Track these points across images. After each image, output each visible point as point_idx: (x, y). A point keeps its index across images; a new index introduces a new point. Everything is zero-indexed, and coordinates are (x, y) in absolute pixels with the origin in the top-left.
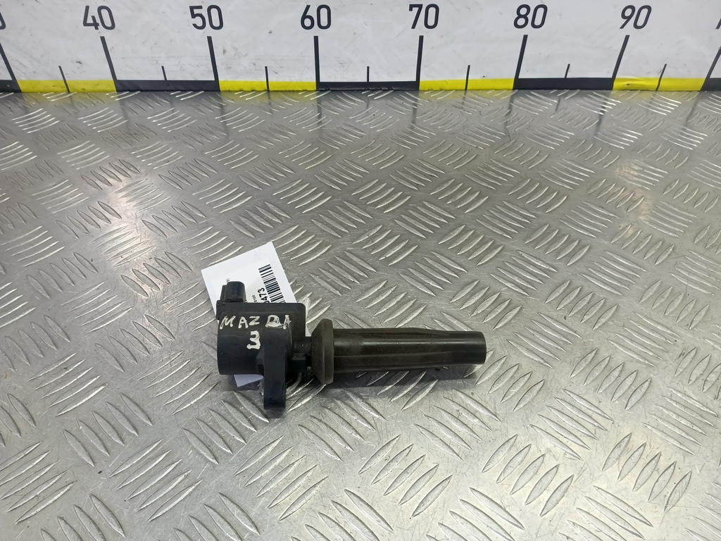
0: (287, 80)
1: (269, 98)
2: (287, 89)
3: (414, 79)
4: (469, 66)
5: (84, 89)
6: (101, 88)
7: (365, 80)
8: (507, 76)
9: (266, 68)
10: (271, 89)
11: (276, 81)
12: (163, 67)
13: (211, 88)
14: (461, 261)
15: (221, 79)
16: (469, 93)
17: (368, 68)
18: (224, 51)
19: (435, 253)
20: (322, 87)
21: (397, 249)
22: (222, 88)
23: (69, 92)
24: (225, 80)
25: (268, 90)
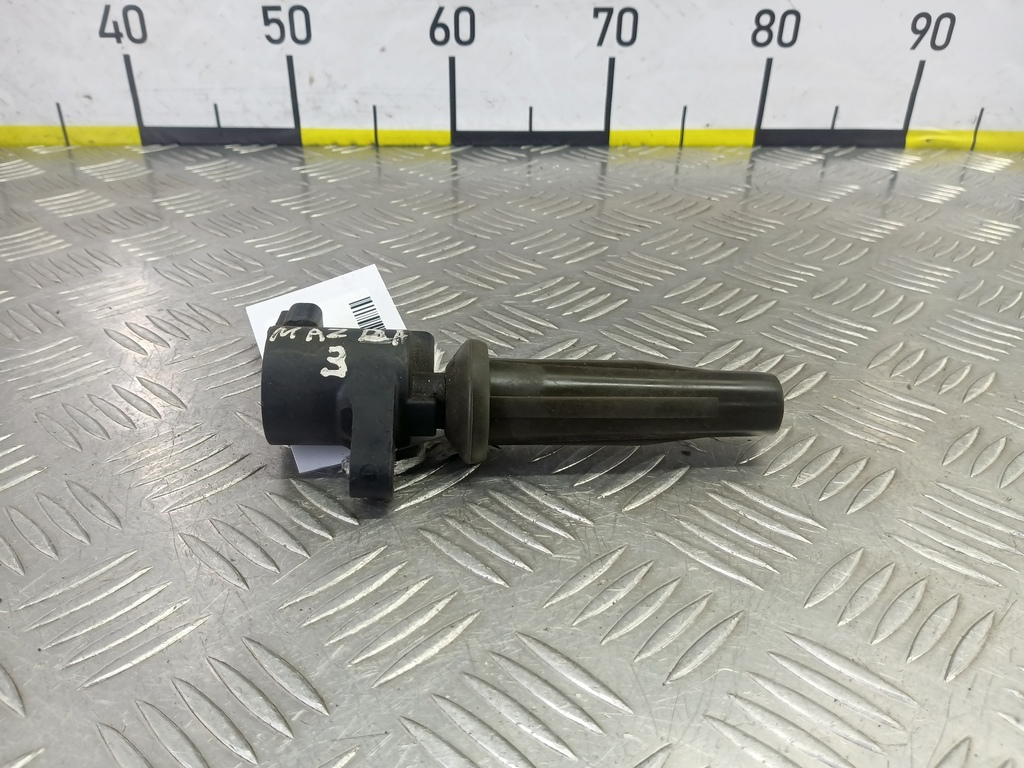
0: (407, 127)
1: (377, 157)
2: (407, 142)
3: (601, 127)
4: (685, 109)
5: (91, 142)
6: (118, 140)
7: (526, 128)
8: (745, 126)
9: (375, 108)
10: (381, 141)
11: (389, 129)
12: (216, 106)
13: (287, 140)
14: (707, 317)
15: (304, 125)
16: (684, 150)
17: (531, 109)
18: (311, 80)
19: (658, 308)
20: (460, 138)
21: (592, 303)
22: (306, 138)
23: (68, 144)
24: (310, 129)
25: (376, 145)
